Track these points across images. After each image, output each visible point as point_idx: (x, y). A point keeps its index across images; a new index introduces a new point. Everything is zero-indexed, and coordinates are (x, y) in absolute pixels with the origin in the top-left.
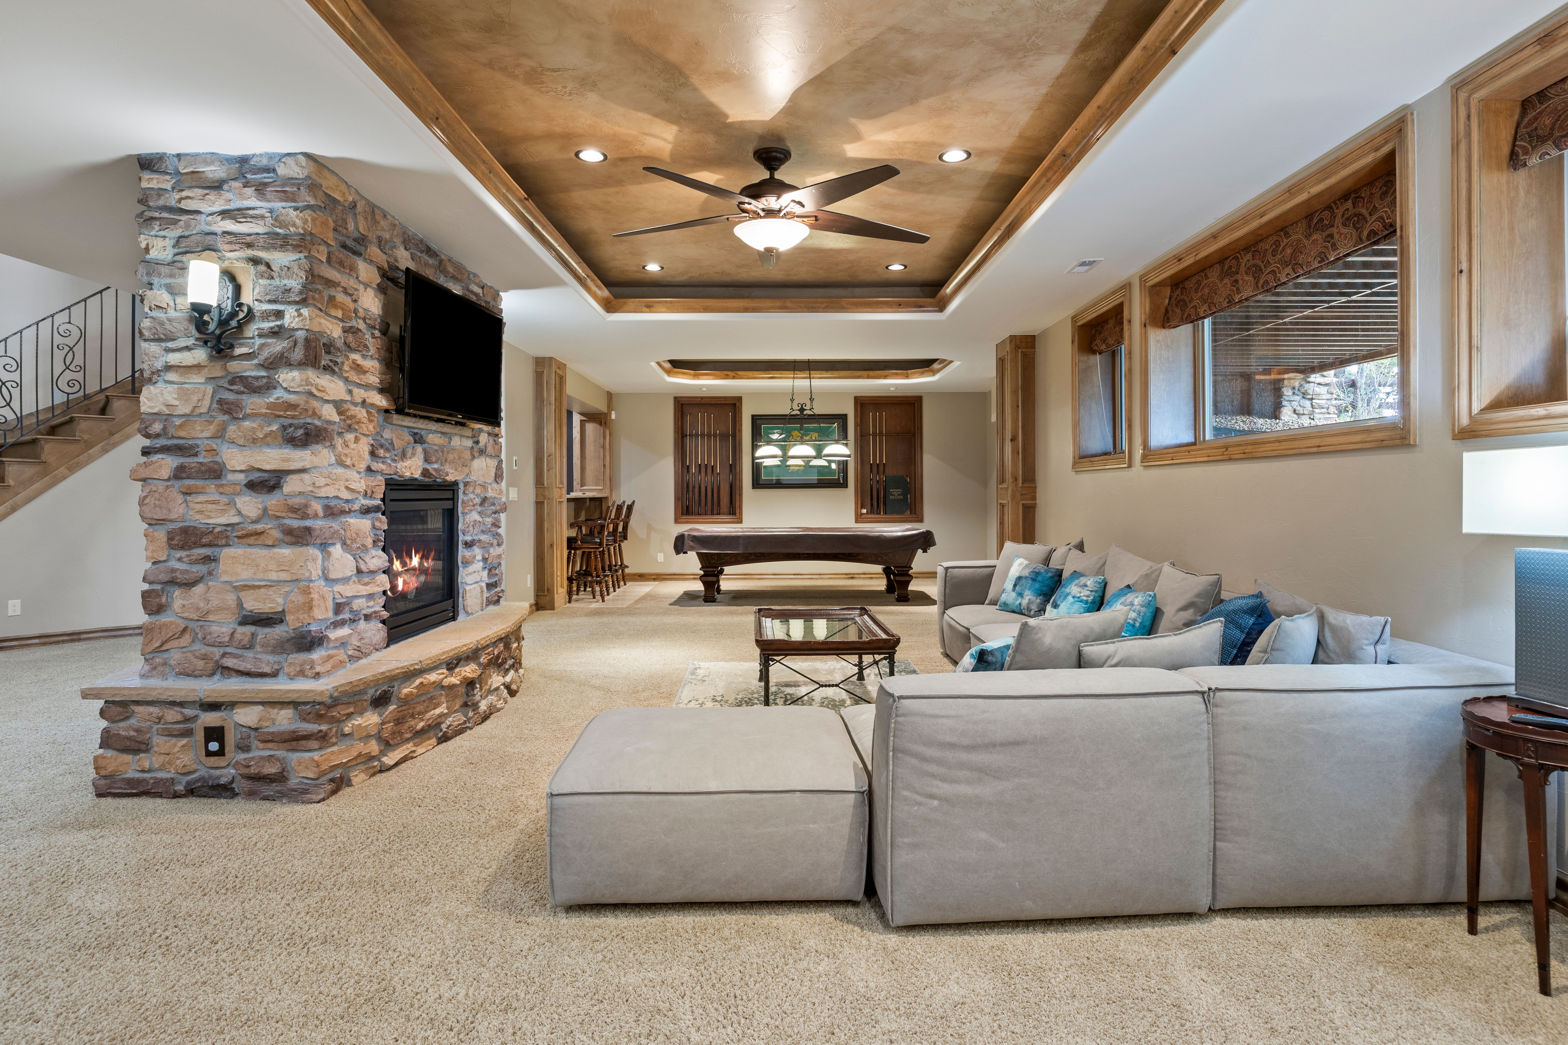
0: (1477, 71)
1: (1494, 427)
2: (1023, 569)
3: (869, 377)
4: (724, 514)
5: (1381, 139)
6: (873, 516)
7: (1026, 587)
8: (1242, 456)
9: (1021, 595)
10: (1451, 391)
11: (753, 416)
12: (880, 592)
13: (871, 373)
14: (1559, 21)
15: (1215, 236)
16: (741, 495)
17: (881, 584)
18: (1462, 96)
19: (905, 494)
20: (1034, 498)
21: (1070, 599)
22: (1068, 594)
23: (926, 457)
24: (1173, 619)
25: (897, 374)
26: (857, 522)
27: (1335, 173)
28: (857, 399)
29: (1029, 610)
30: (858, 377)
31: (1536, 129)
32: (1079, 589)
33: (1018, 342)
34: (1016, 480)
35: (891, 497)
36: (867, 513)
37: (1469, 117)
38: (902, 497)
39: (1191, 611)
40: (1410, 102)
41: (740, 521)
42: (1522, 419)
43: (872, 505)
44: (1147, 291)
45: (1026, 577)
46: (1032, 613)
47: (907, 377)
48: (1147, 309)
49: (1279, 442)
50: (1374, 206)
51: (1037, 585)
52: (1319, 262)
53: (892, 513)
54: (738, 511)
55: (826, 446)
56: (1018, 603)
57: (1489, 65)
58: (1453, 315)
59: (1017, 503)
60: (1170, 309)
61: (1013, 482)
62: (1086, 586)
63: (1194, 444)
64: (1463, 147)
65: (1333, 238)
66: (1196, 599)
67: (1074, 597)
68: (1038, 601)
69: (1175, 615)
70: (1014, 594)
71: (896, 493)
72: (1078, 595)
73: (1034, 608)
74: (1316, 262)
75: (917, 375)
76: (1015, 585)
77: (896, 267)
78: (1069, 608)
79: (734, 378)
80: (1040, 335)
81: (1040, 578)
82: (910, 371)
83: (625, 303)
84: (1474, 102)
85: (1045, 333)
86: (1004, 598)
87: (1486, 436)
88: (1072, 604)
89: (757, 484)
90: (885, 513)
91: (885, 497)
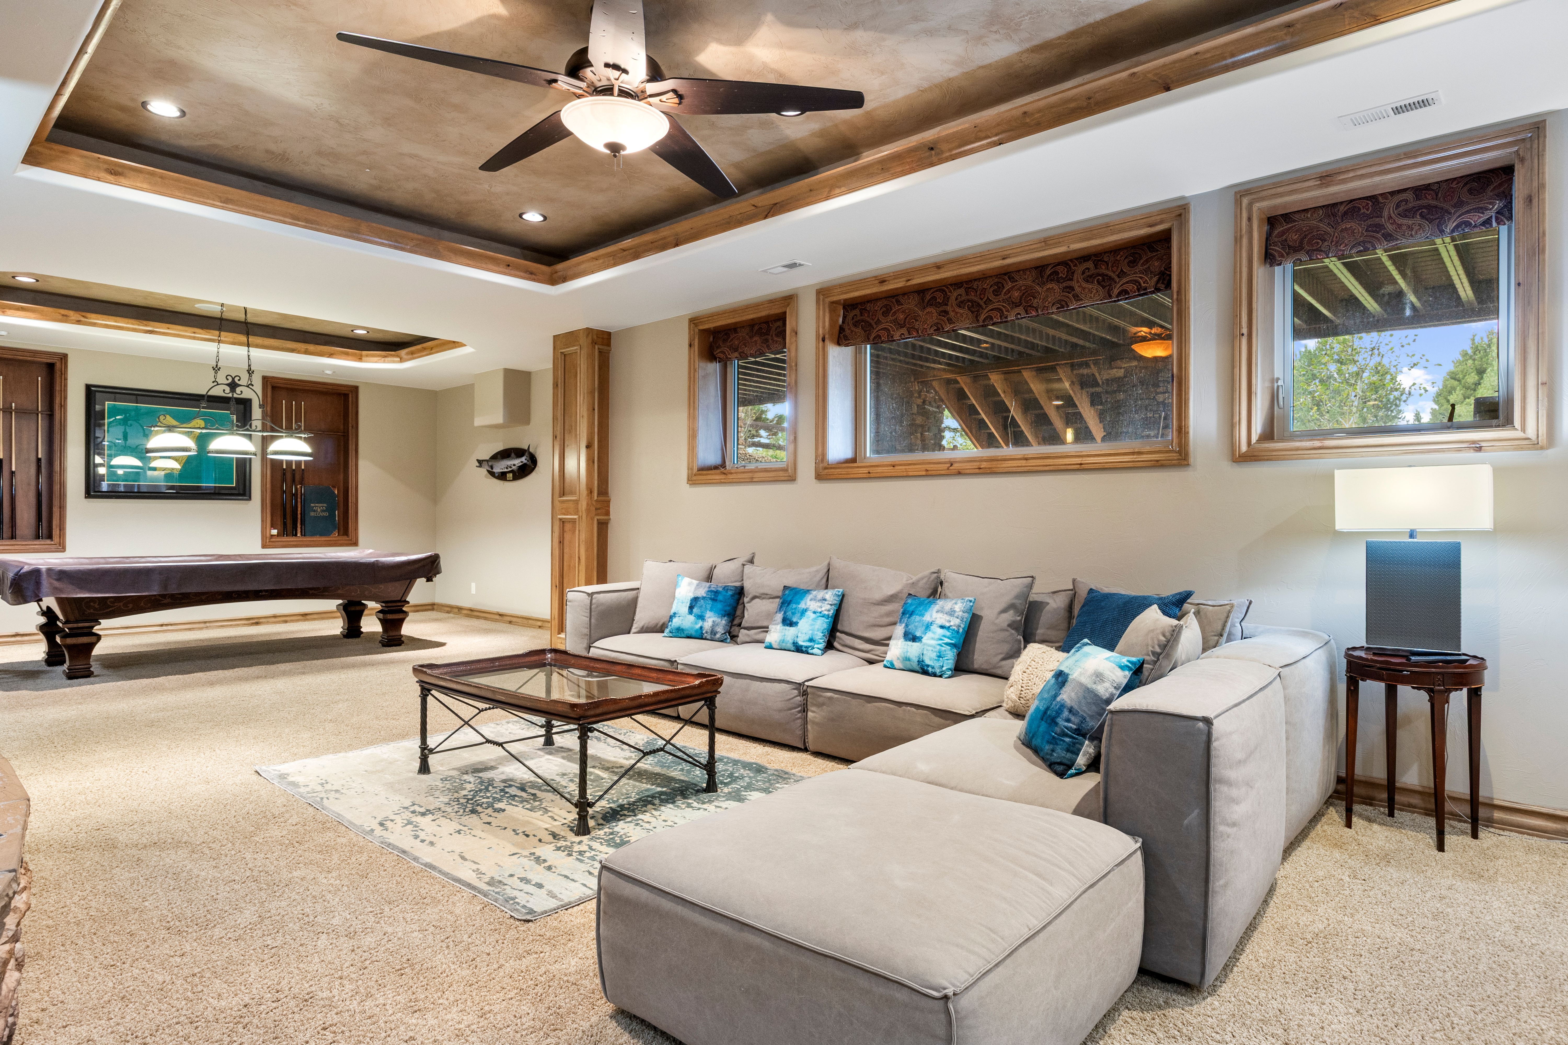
0: (1262, 186)
1: (1274, 453)
2: (696, 589)
3: (306, 352)
4: (24, 538)
5: (1159, 217)
6: (285, 539)
7: (706, 609)
8: (977, 471)
9: (701, 617)
10: (1231, 425)
11: (88, 387)
12: (334, 637)
13: (311, 347)
14: (1340, 168)
15: (938, 267)
16: (62, 508)
17: (335, 627)
18: (1245, 201)
19: (331, 510)
20: (608, 513)
21: (809, 614)
22: (806, 610)
23: (361, 463)
24: (997, 621)
25: (347, 354)
26: (264, 546)
27: (1102, 237)
28: (266, 380)
29: (713, 632)
30: (292, 350)
31: (1286, 240)
32: (819, 604)
33: (595, 337)
34: (591, 492)
35: (312, 514)
36: (278, 535)
37: (1250, 219)
38: (326, 514)
39: (1011, 612)
40: (1187, 195)
41: (61, 547)
42: (1297, 449)
43: (285, 524)
44: (827, 306)
45: (704, 598)
46: (718, 636)
47: (360, 359)
48: (827, 324)
49: (1026, 459)
50: (1122, 270)
51: (719, 606)
52: (1058, 308)
53: (313, 534)
54: (56, 532)
55: (273, 438)
56: (698, 626)
57: (1274, 184)
58: (1233, 367)
59: (592, 519)
60: (846, 327)
61: (588, 495)
62: (825, 600)
63: (853, 460)
64: (1245, 241)
65: (1074, 290)
66: (1014, 601)
67: (815, 612)
68: (724, 622)
69: (997, 618)
70: (692, 618)
71: (318, 509)
72: (820, 610)
73: (720, 630)
74: (1054, 308)
75: (376, 359)
76: (691, 608)
77: (533, 217)
78: (812, 625)
79: (79, 322)
80: (617, 333)
81: (720, 597)
82: (364, 353)
83: (67, 153)
84: (1255, 209)
85: (629, 332)
86: (676, 622)
87: (1268, 460)
88: (814, 620)
89: (92, 489)
90: (304, 534)
91: (303, 514)
